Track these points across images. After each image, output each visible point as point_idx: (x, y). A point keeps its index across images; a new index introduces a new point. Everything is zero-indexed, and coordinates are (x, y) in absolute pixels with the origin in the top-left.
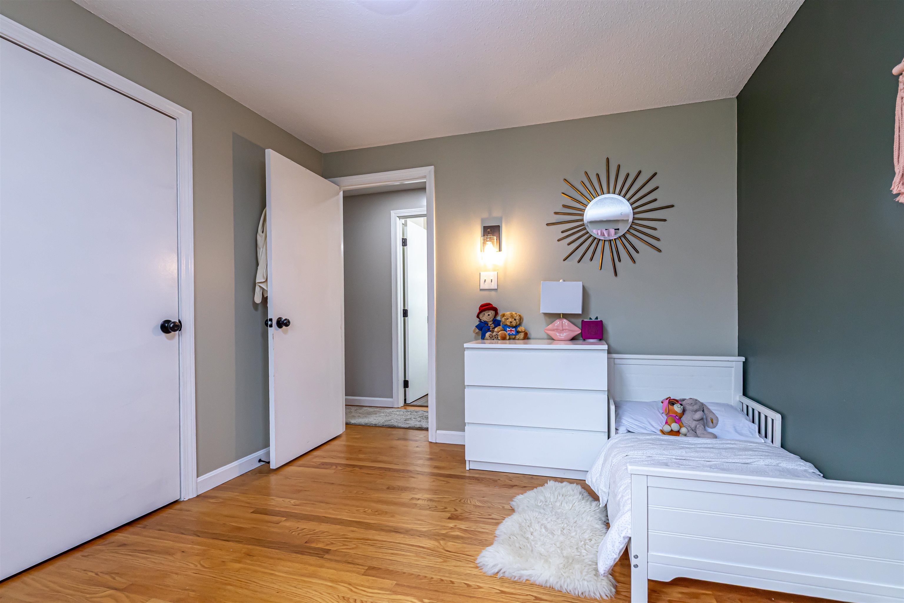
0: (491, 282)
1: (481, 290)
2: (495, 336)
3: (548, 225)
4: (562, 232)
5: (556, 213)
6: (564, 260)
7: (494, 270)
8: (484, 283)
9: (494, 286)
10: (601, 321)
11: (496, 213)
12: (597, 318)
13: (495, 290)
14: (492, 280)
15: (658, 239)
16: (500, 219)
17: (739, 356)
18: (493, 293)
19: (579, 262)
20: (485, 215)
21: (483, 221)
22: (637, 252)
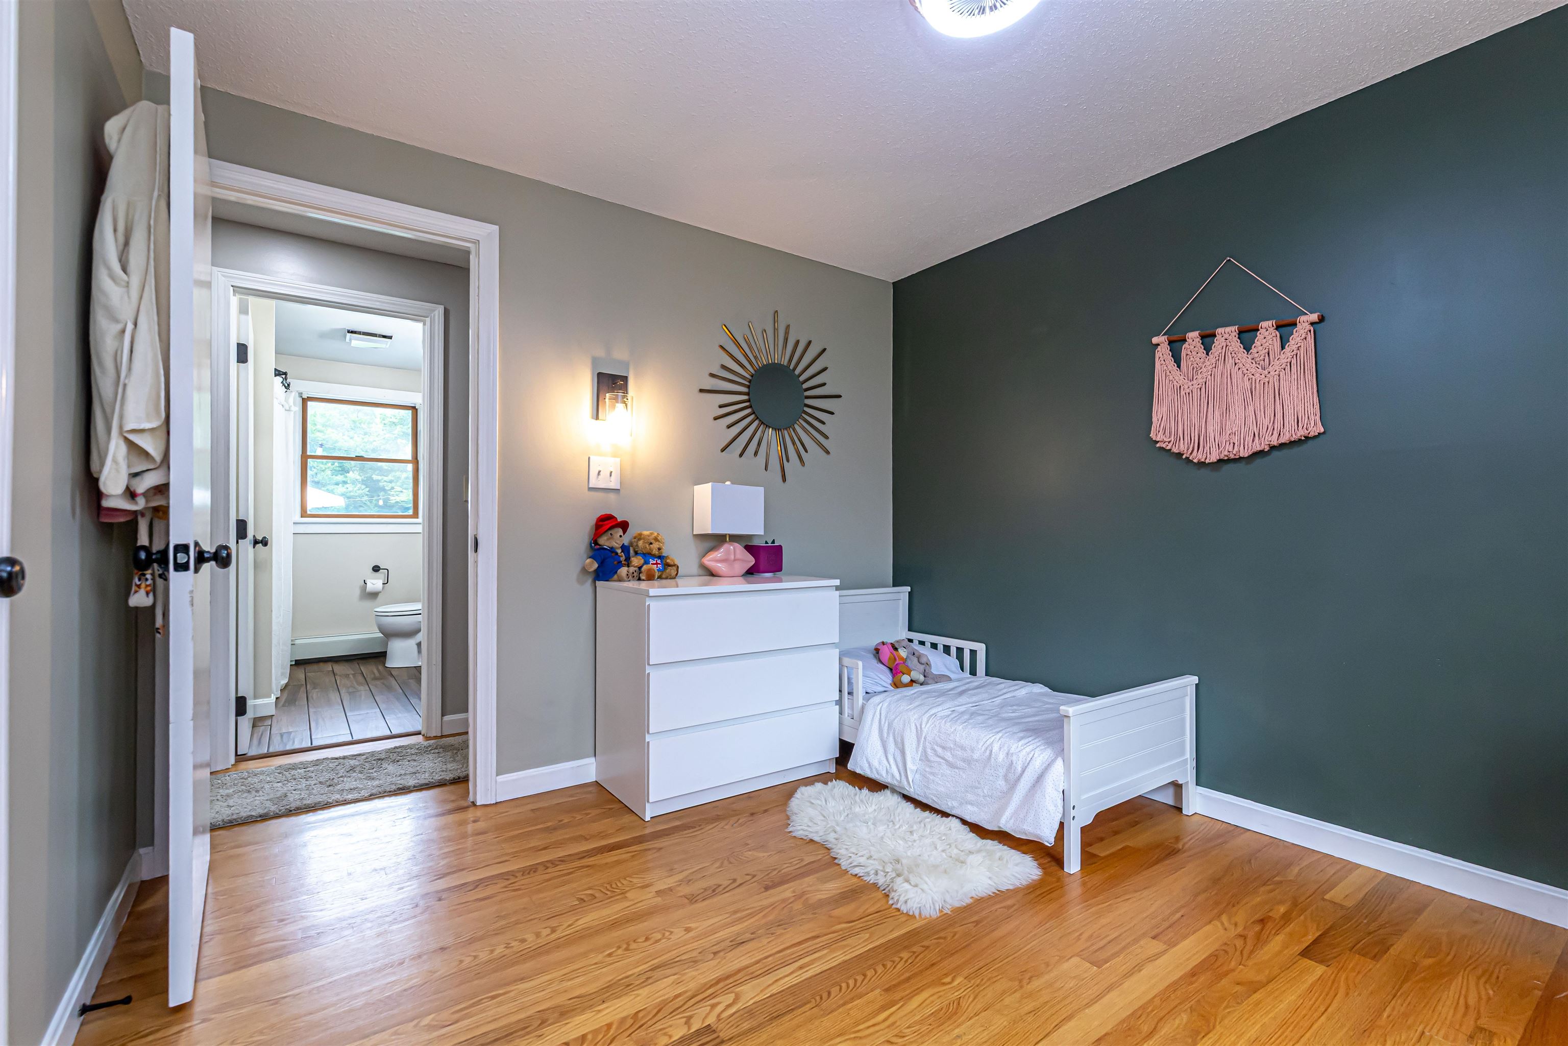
0: (611, 476)
1: (590, 489)
2: (633, 573)
3: (701, 391)
4: (721, 407)
5: (712, 375)
6: (723, 450)
7: (615, 456)
8: (598, 477)
9: (614, 484)
10: (780, 547)
11: (620, 353)
12: (773, 542)
13: (616, 491)
14: (611, 472)
15: (827, 437)
16: (627, 366)
17: (894, 585)
18: (612, 496)
19: (741, 455)
20: (600, 353)
21: (595, 362)
22: (806, 451)
